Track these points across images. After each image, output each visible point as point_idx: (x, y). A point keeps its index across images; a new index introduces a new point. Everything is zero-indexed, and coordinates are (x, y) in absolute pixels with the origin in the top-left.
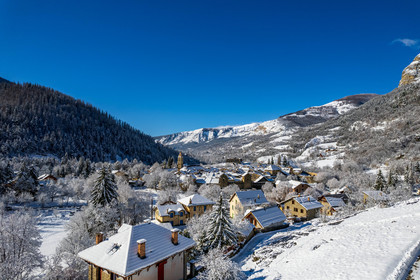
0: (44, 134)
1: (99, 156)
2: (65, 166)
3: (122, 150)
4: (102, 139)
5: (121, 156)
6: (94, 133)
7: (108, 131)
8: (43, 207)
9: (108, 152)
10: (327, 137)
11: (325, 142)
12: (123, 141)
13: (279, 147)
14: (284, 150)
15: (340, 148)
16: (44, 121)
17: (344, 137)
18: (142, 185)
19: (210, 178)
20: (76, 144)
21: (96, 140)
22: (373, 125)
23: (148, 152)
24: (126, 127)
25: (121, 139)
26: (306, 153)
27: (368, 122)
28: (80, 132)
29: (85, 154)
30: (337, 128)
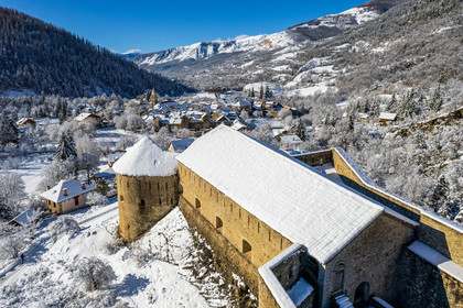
0: (16, 67)
1: (78, 89)
2: (42, 107)
3: (102, 80)
4: (80, 70)
5: (101, 87)
6: (70, 64)
7: (86, 61)
8: (25, 154)
9: (87, 83)
10: (324, 60)
11: (321, 66)
12: (102, 71)
13: (278, 69)
14: (283, 72)
15: (335, 73)
16: (13, 53)
17: (342, 60)
18: (113, 127)
19: (175, 118)
20: (53, 77)
21: (73, 70)
22: (375, 46)
23: (130, 82)
24: (106, 54)
25: (100, 69)
26: (298, 79)
27: (371, 42)
28: (55, 64)
29: (63, 88)
30: (344, 46)
